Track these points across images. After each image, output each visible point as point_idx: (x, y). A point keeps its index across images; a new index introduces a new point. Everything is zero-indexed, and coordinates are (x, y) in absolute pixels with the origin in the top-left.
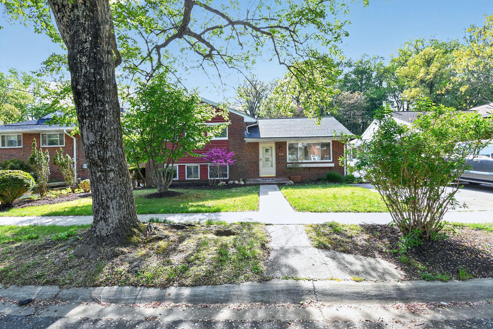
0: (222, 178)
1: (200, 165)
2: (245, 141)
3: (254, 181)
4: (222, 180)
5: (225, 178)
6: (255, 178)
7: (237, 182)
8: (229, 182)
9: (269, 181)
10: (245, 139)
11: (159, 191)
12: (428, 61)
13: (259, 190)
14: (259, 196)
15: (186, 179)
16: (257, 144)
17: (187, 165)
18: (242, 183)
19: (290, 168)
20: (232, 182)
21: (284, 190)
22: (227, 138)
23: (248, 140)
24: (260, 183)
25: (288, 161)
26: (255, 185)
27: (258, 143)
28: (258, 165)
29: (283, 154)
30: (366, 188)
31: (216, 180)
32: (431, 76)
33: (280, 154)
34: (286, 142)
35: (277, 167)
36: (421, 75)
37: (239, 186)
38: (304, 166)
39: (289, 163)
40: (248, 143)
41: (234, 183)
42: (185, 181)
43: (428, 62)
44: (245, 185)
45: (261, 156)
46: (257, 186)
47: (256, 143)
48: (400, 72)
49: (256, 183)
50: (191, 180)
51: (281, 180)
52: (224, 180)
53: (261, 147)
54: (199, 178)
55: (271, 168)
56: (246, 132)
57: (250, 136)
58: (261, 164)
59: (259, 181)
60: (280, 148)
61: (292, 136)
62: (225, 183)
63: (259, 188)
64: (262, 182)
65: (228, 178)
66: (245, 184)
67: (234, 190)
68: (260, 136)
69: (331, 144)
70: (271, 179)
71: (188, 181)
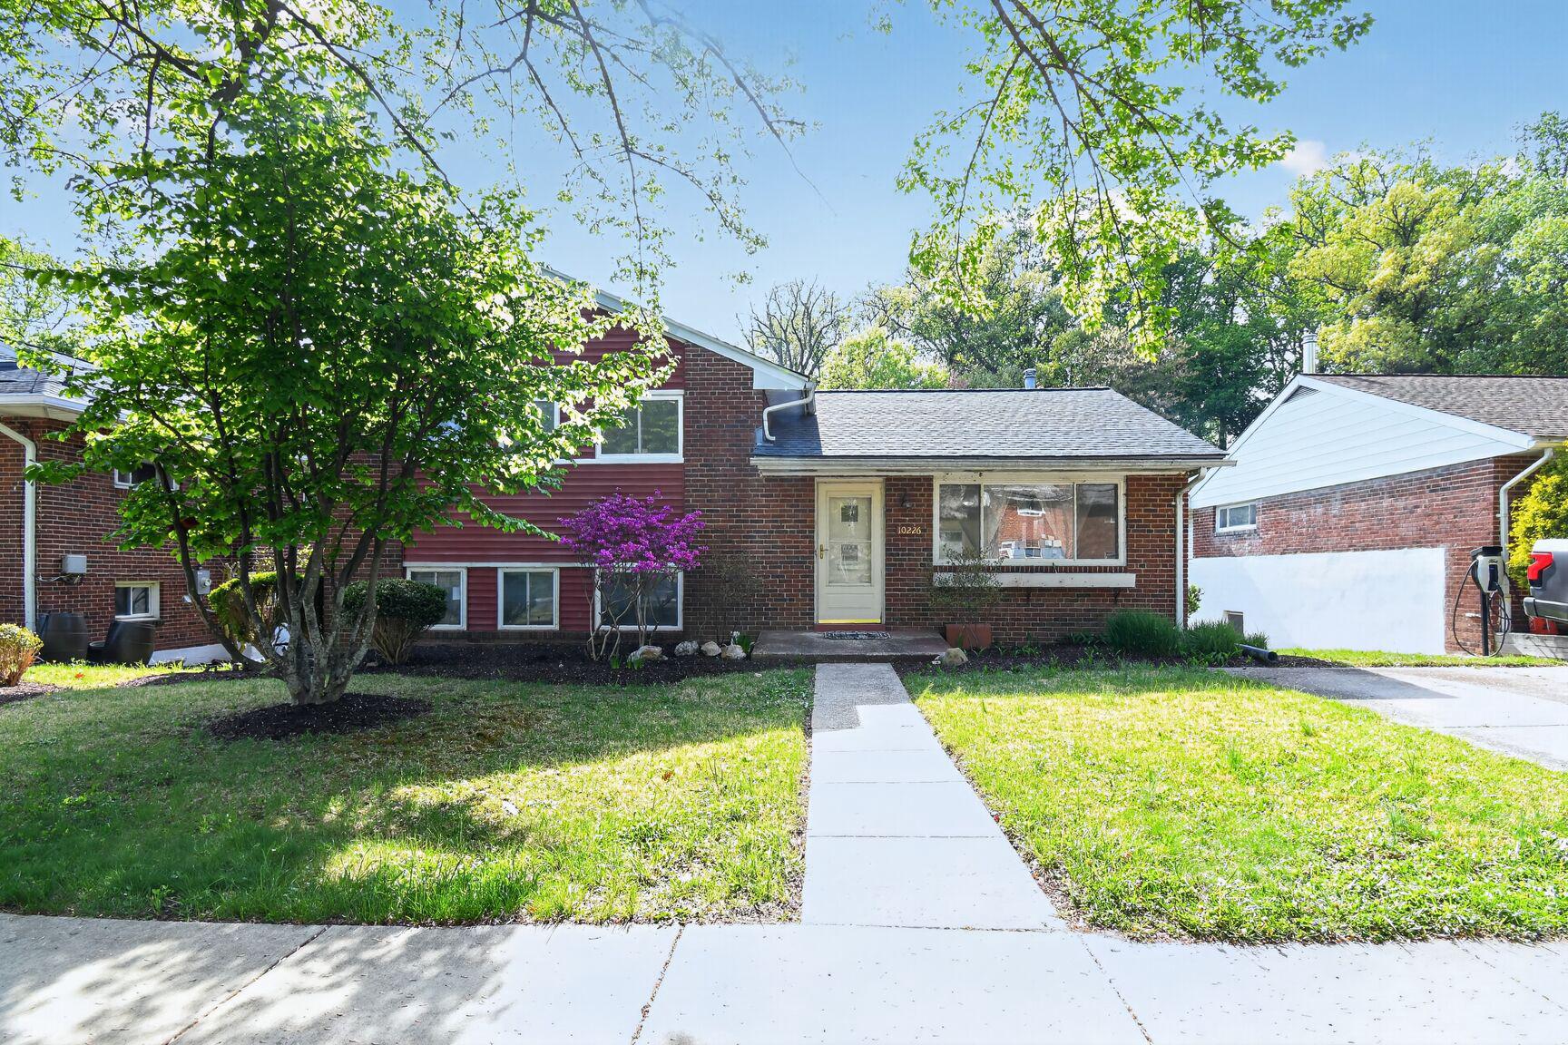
0: (651, 628)
1: (562, 569)
2: (755, 469)
3: (792, 642)
4: (648, 635)
5: (661, 628)
6: (797, 629)
7: (712, 648)
8: (680, 647)
9: (855, 645)
10: (754, 461)
11: (297, 696)
12: (1404, 228)
13: (810, 697)
14: (808, 732)
15: (501, 626)
16: (805, 486)
17: (504, 567)
18: (737, 652)
19: (945, 590)
20: (689, 646)
21: (931, 702)
22: (677, 458)
23: (767, 465)
24: (816, 652)
25: (937, 561)
26: (791, 663)
27: (812, 478)
28: (810, 574)
29: (918, 531)
30: (1319, 692)
31: (624, 634)
32: (1423, 275)
33: (902, 531)
34: (930, 479)
35: (888, 583)
36: (1383, 271)
37: (722, 666)
38: (1007, 580)
39: (943, 569)
40: (768, 479)
41: (701, 653)
42: (497, 635)
43: (1406, 233)
44: (749, 664)
45: (822, 537)
46: (803, 671)
47: (804, 479)
48: (1307, 263)
49: (797, 652)
50: (521, 634)
51: (907, 642)
52: (656, 639)
53: (823, 494)
54: (555, 627)
55: (866, 589)
56: (759, 434)
57: (776, 450)
58: (822, 568)
59: (810, 644)
60: (903, 501)
61: (960, 453)
62: (658, 650)
63: (812, 681)
64: (828, 647)
65: (679, 627)
66: (748, 657)
67: (688, 691)
68: (819, 447)
69: (1122, 491)
70: (862, 634)
71: (507, 634)
